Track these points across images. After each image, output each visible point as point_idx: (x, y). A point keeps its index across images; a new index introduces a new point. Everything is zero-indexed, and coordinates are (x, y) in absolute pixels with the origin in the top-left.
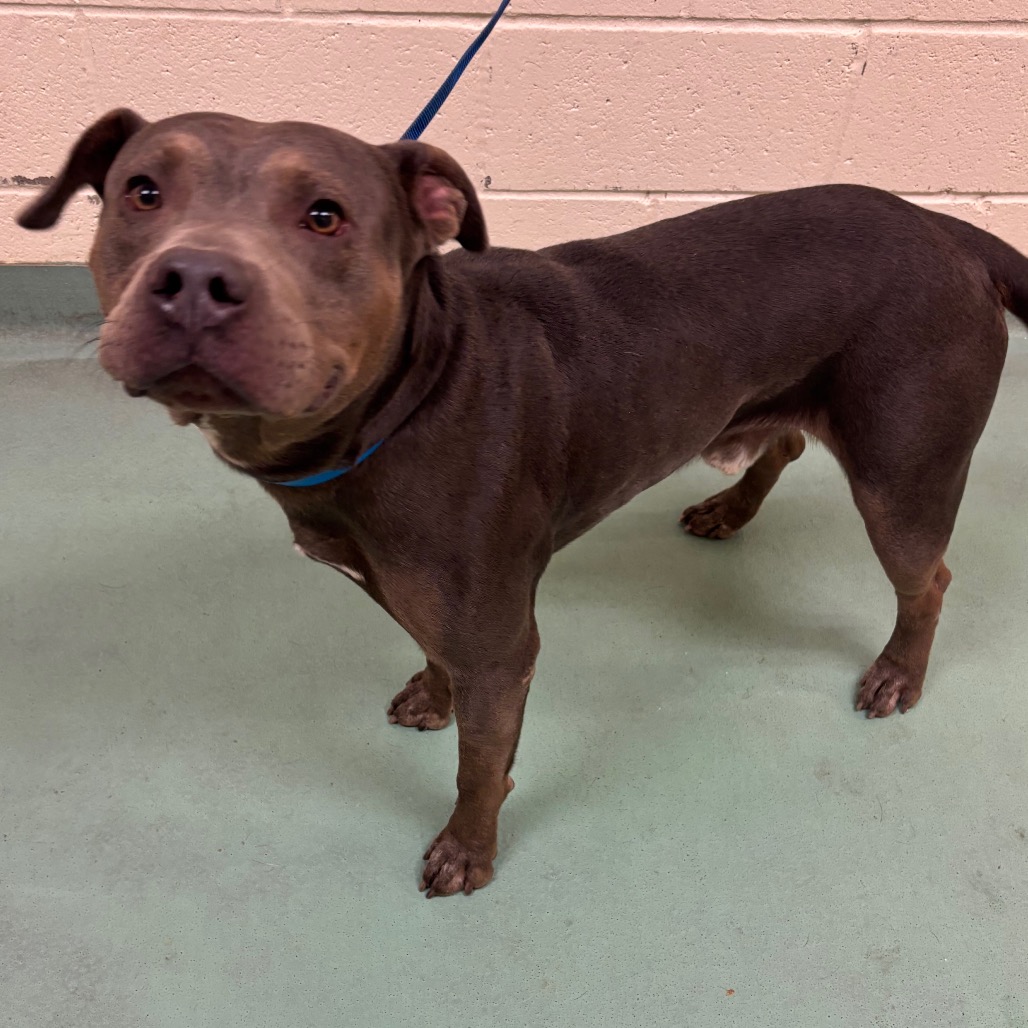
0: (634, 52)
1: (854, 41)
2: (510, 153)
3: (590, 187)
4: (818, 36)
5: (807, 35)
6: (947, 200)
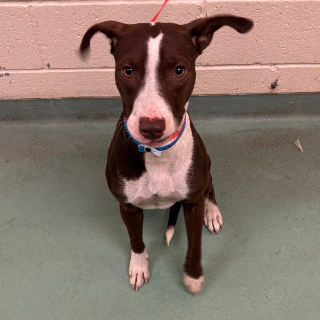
0: (99, 13)
1: (198, 6)
2: (55, 54)
3: (94, 66)
4: (181, 4)
5: (177, 4)
6: (258, 67)
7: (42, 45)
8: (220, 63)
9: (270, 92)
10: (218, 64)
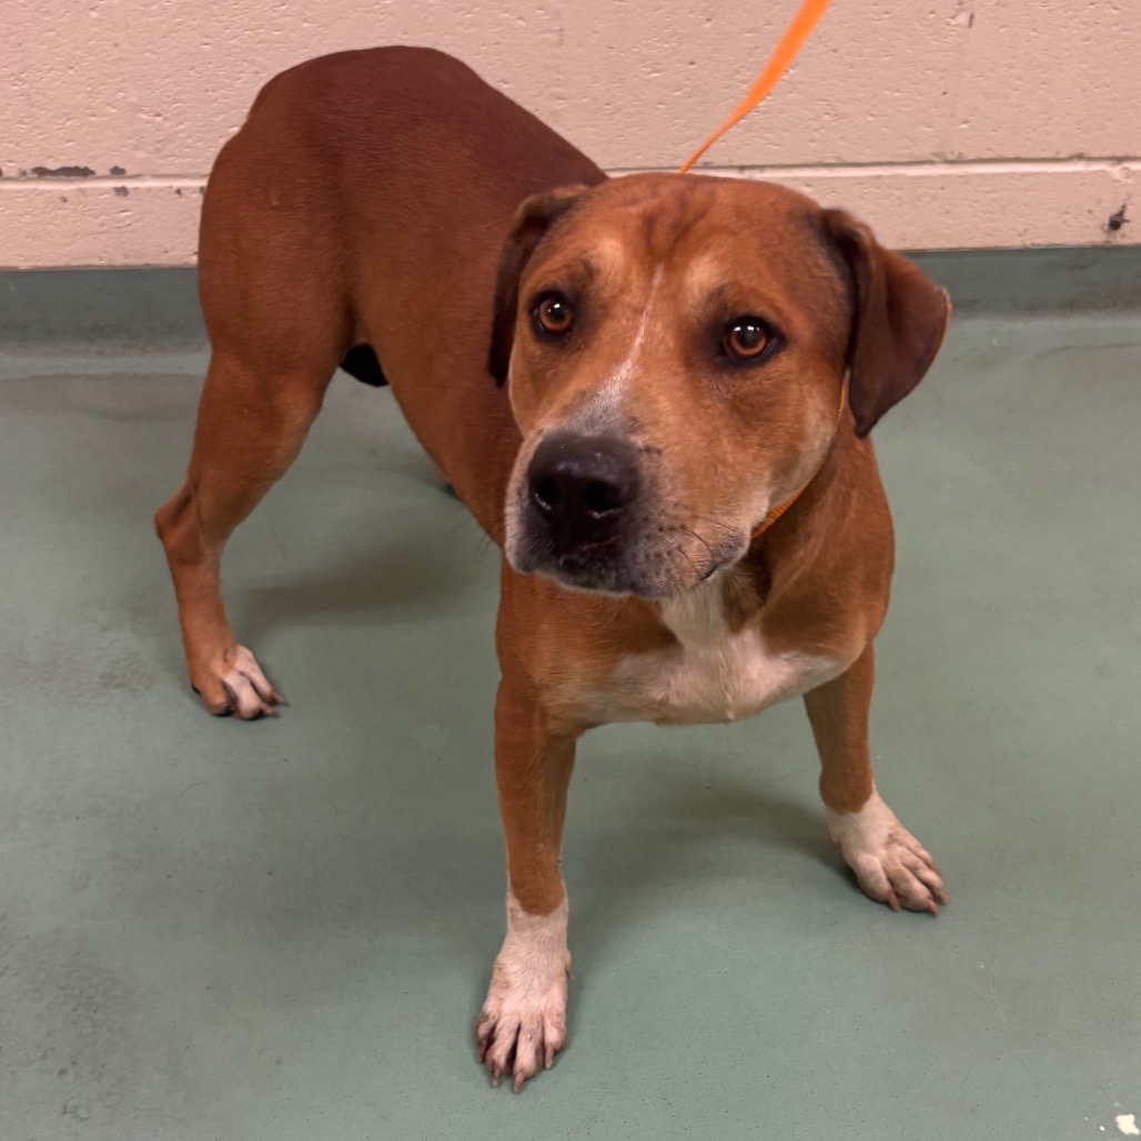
6: (1079, 167)
7: (559, 98)
8: (990, 154)
9: (1107, 242)
10: (984, 156)
